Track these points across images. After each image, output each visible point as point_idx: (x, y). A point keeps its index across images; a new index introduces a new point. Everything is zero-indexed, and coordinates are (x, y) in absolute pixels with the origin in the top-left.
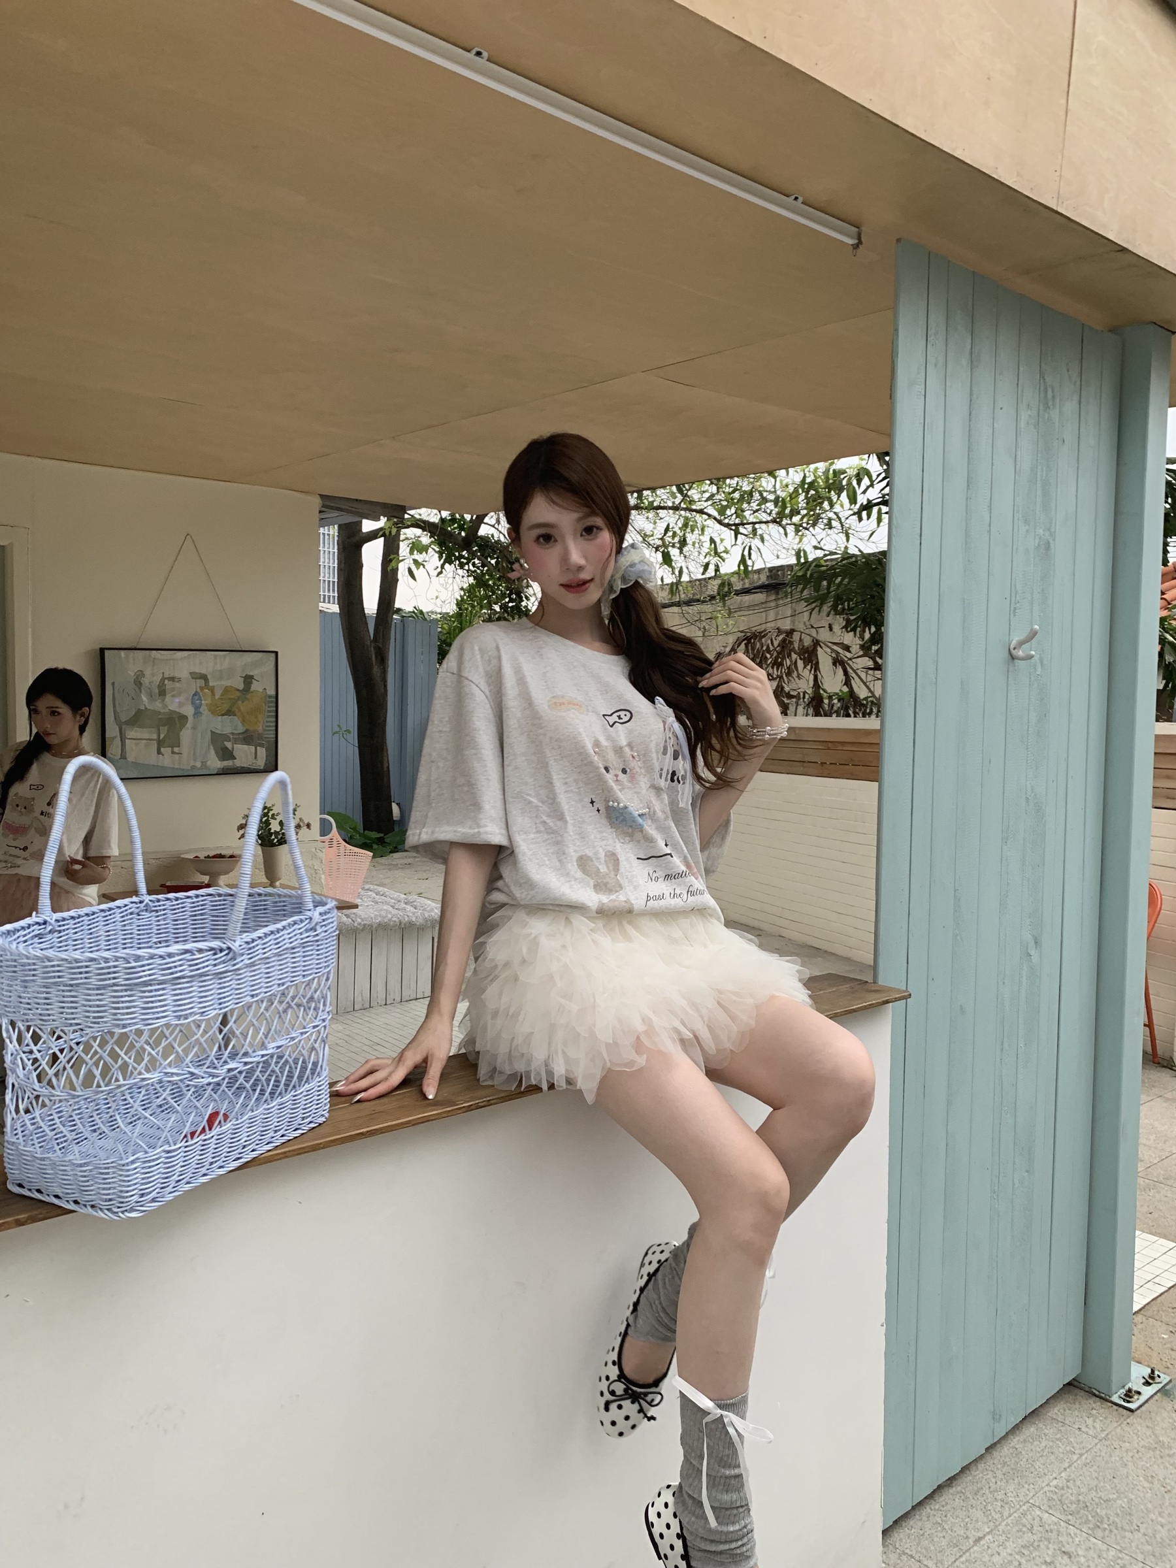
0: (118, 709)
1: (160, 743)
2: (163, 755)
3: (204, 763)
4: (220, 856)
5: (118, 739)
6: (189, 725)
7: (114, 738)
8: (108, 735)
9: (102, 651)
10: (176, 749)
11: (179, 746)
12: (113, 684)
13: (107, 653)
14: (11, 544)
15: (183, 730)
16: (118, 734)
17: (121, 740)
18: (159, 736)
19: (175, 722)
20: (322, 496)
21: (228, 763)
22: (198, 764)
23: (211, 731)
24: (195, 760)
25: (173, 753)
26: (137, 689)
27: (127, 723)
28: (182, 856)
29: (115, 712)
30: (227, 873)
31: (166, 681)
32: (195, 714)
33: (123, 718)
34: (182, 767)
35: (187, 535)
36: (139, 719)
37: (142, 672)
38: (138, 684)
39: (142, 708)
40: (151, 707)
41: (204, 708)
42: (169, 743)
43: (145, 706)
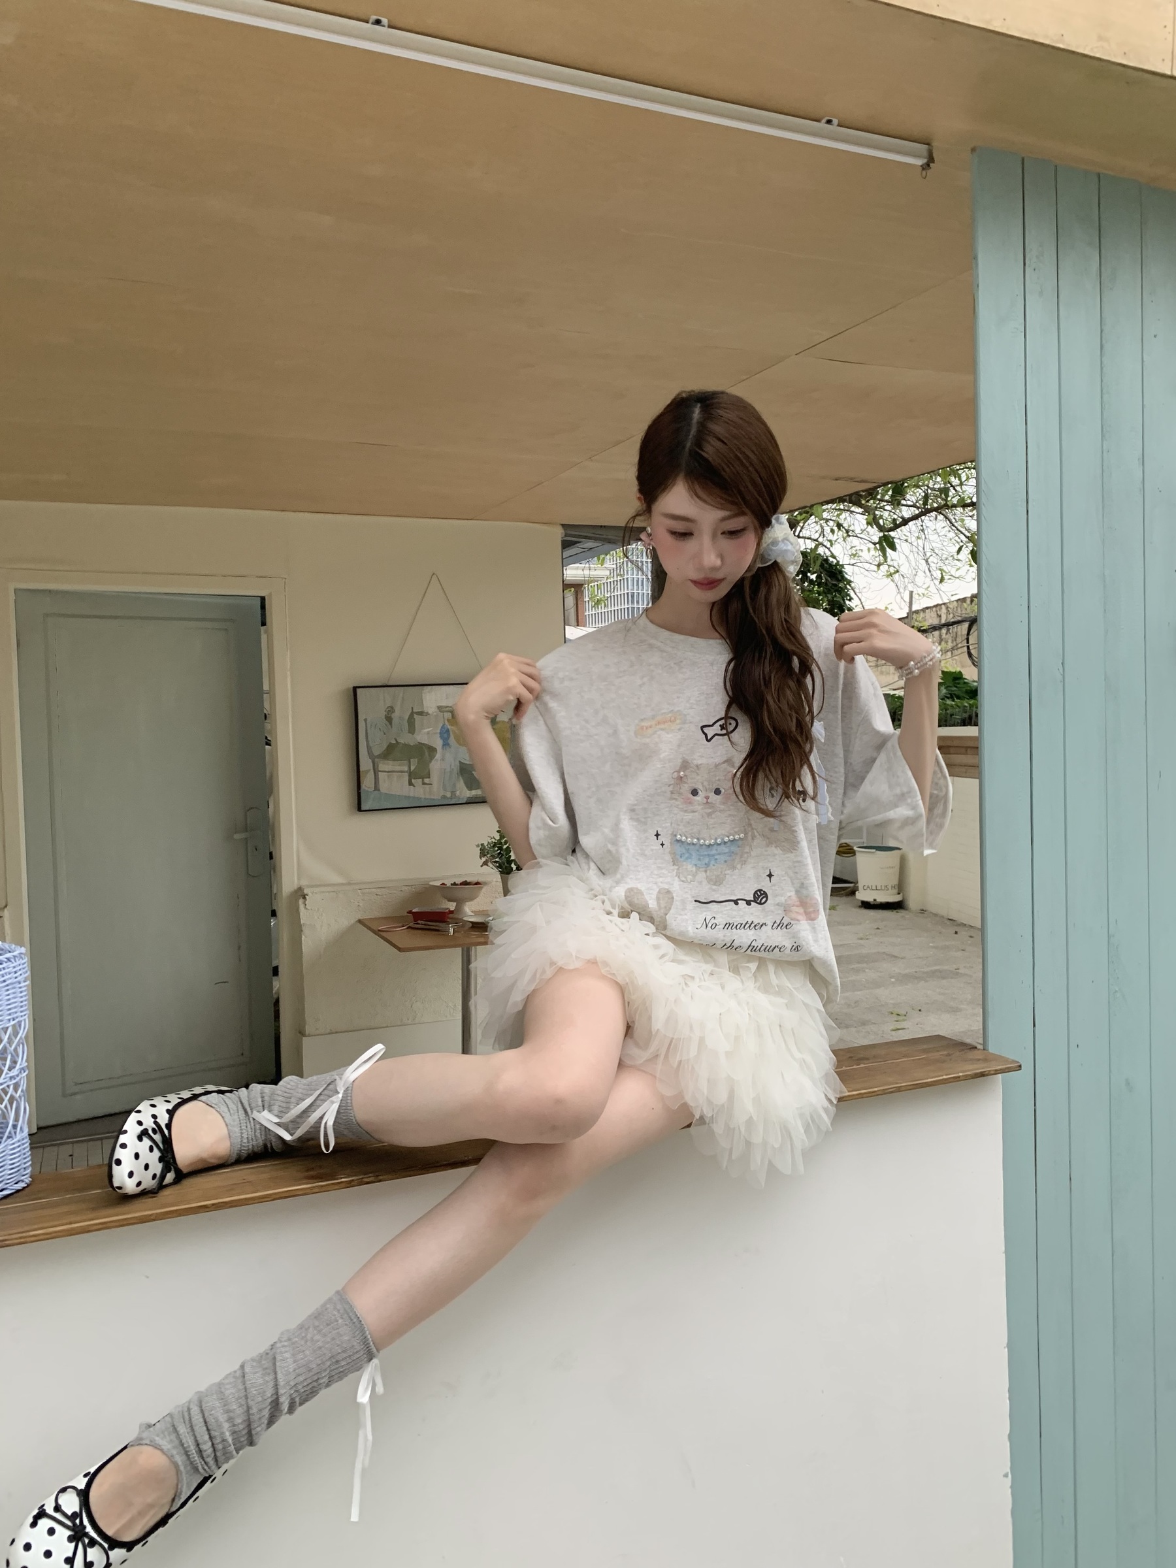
0: (371, 744)
1: (412, 776)
2: (414, 786)
3: (453, 793)
4: (465, 883)
5: (372, 771)
6: (438, 756)
7: (368, 771)
8: (361, 769)
9: (355, 689)
10: (426, 780)
11: (429, 778)
12: (366, 720)
13: (359, 690)
14: (270, 594)
15: (433, 762)
16: (372, 768)
17: (375, 773)
18: (410, 768)
19: (424, 753)
20: (563, 525)
21: (474, 793)
22: (448, 795)
23: (460, 762)
24: (445, 790)
25: (424, 784)
26: (387, 723)
27: (379, 756)
28: (431, 883)
29: (368, 747)
30: (471, 899)
31: (415, 716)
32: (444, 745)
33: (377, 752)
34: (432, 797)
35: (434, 574)
36: (390, 752)
37: (392, 707)
38: (389, 719)
39: (394, 742)
40: (401, 741)
41: (452, 740)
42: (420, 774)
43: (396, 739)
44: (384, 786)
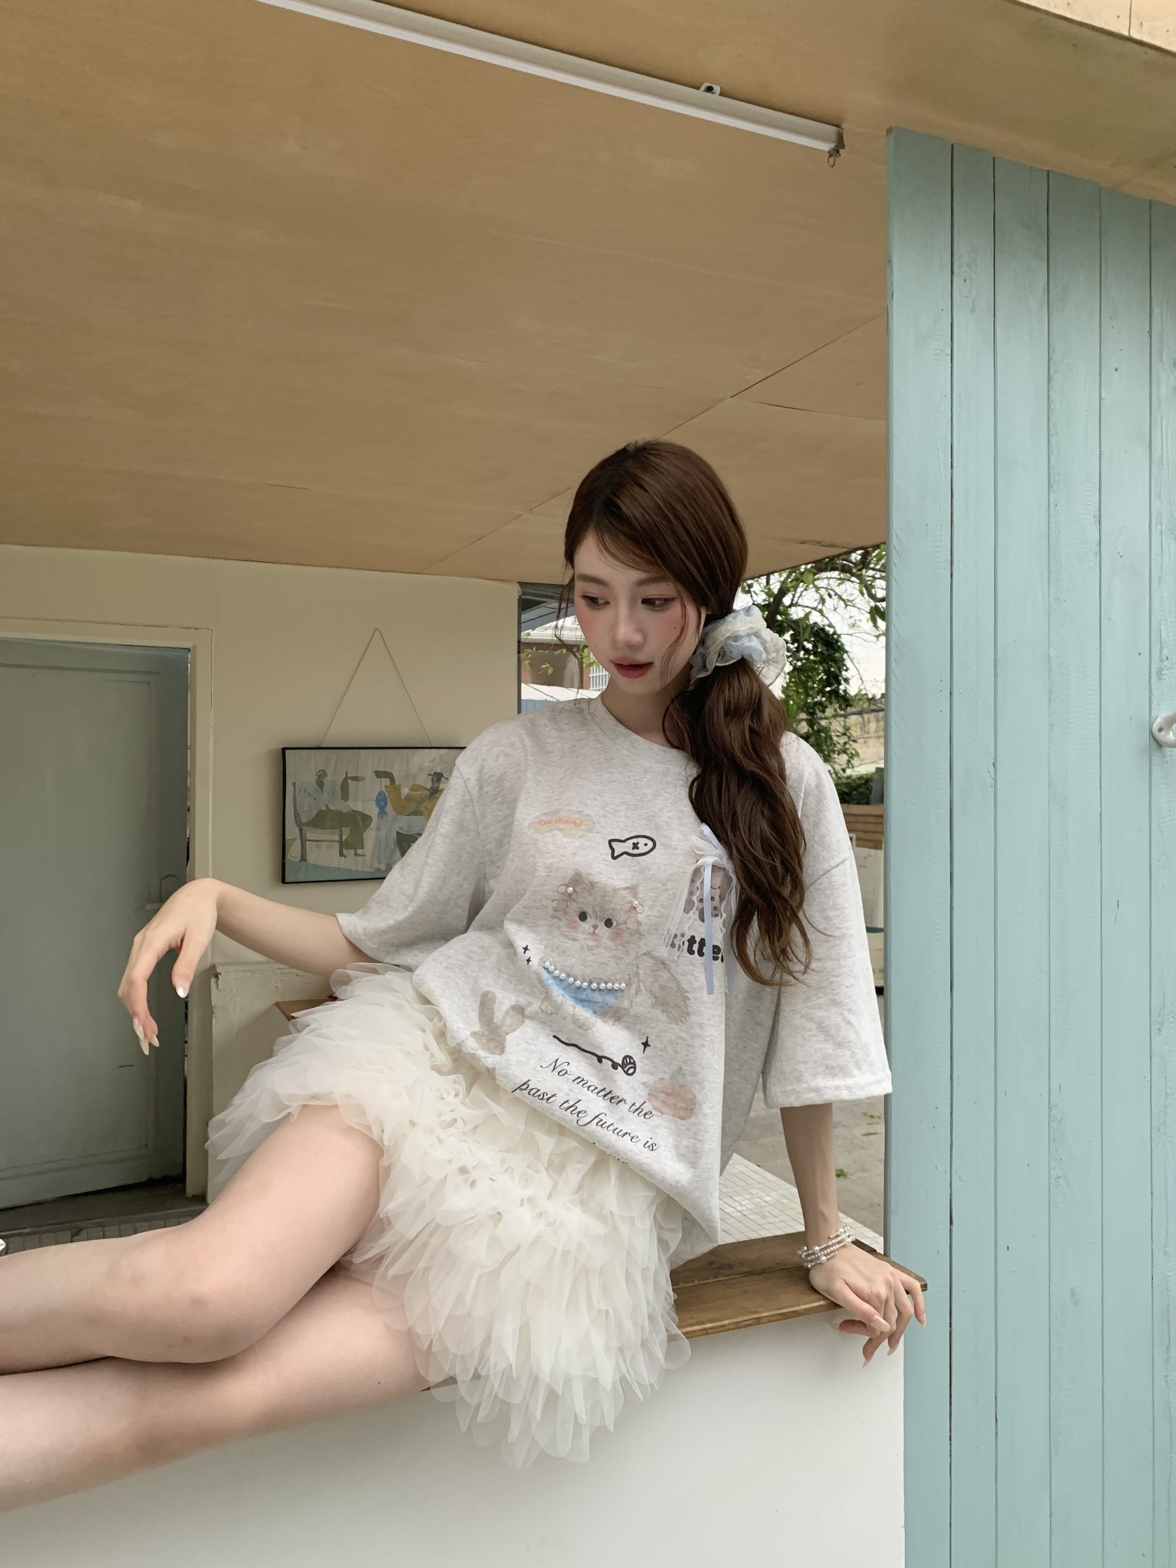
1: (343, 846)
2: (345, 857)
3: (389, 865)
5: (298, 840)
6: (374, 825)
7: (294, 840)
8: (287, 837)
9: (284, 750)
10: (359, 851)
11: (362, 848)
12: (294, 784)
13: (287, 752)
14: (195, 647)
15: (367, 831)
16: (299, 837)
17: (302, 842)
18: (341, 837)
19: (359, 821)
20: (520, 583)
22: (382, 867)
23: (396, 832)
24: (379, 862)
25: (356, 854)
26: (319, 790)
27: (308, 824)
29: (296, 813)
31: (350, 781)
32: (379, 813)
33: (304, 820)
34: (364, 870)
35: (377, 629)
36: (320, 820)
37: (324, 771)
38: (320, 784)
39: (324, 808)
40: (332, 807)
41: (389, 808)
42: (352, 844)
43: (327, 806)
44: (312, 856)
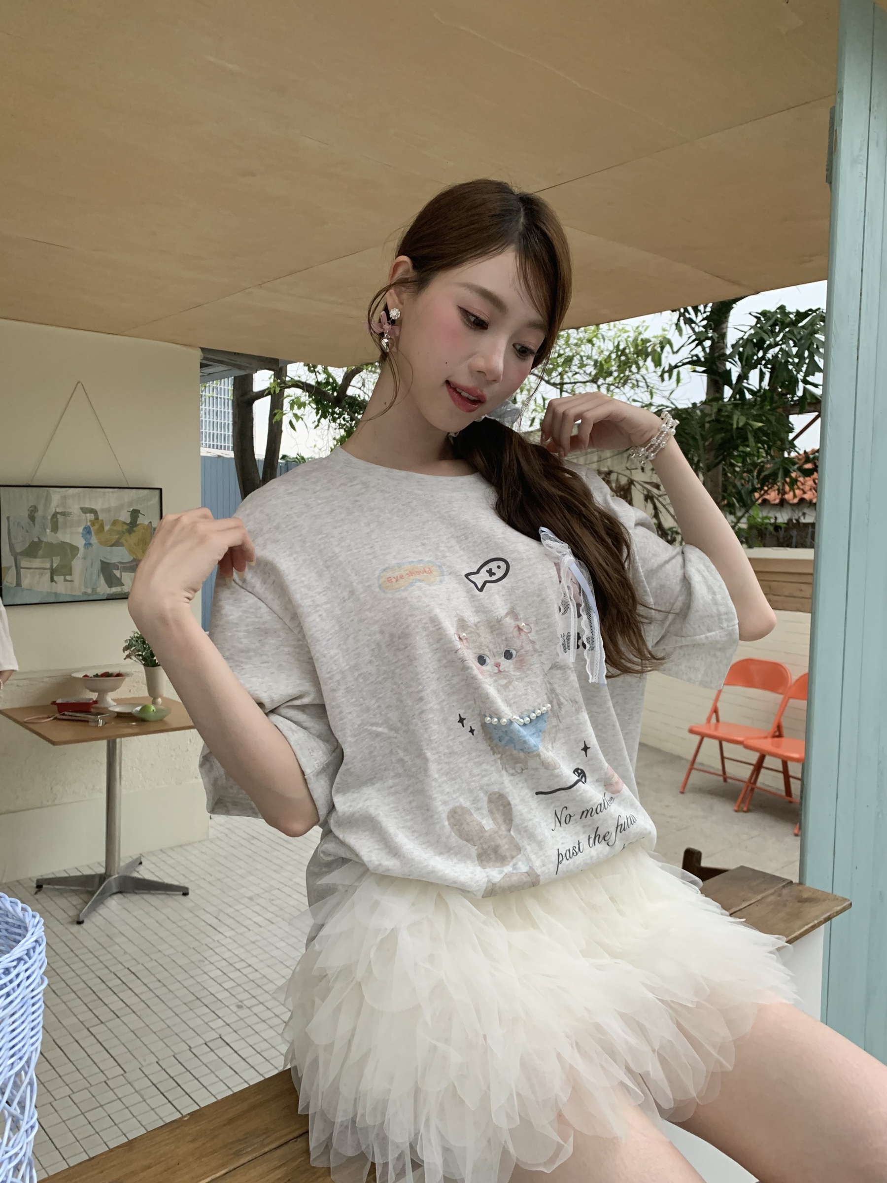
0: (14, 541)
1: (53, 572)
2: (56, 583)
3: (94, 589)
4: (107, 675)
5: (14, 568)
6: (81, 554)
7: (9, 568)
8: (4, 565)
10: (68, 578)
11: (71, 575)
12: (8, 518)
13: (2, 489)
15: (74, 560)
16: (14, 564)
17: (17, 569)
18: (52, 566)
19: (67, 551)
20: (203, 349)
21: (114, 590)
22: (89, 591)
23: (101, 560)
24: (86, 587)
25: (66, 580)
26: (31, 523)
27: (22, 554)
28: (74, 675)
29: (10, 543)
30: (113, 689)
32: (85, 545)
33: (18, 549)
34: (74, 594)
35: (79, 382)
36: (33, 549)
37: (35, 507)
38: (32, 518)
39: (36, 540)
40: (44, 539)
41: (94, 540)
42: (64, 570)
43: (39, 538)
44: (26, 582)
